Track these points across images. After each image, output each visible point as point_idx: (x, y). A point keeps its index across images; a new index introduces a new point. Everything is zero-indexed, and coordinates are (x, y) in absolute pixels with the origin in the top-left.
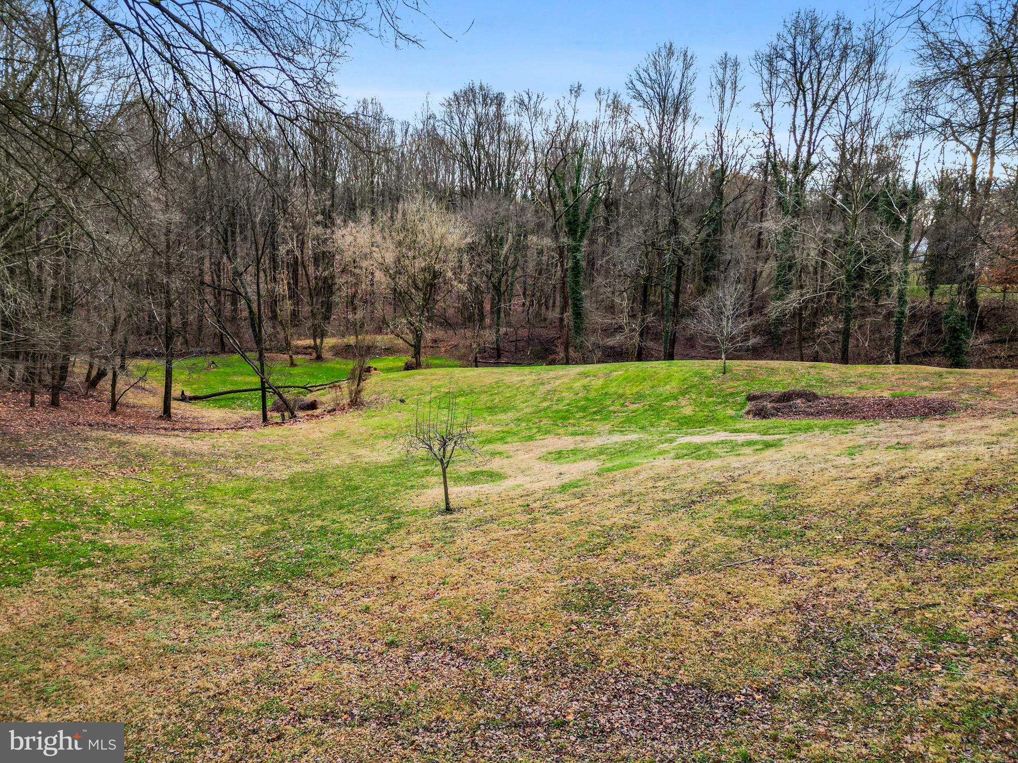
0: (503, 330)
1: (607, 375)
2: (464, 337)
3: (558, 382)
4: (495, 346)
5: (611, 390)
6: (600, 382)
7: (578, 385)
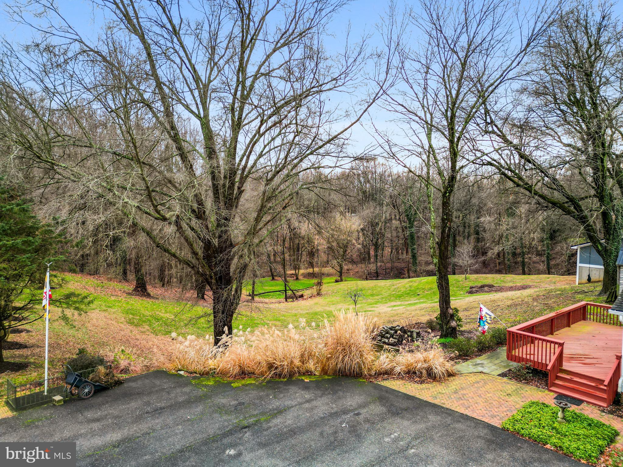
0: (379, 264)
1: (420, 281)
2: (361, 268)
3: (400, 285)
4: (375, 271)
5: (420, 287)
6: (416, 284)
7: (408, 285)
